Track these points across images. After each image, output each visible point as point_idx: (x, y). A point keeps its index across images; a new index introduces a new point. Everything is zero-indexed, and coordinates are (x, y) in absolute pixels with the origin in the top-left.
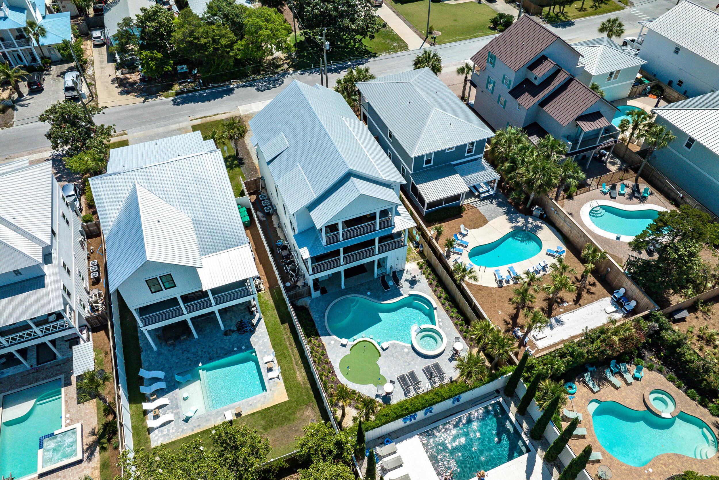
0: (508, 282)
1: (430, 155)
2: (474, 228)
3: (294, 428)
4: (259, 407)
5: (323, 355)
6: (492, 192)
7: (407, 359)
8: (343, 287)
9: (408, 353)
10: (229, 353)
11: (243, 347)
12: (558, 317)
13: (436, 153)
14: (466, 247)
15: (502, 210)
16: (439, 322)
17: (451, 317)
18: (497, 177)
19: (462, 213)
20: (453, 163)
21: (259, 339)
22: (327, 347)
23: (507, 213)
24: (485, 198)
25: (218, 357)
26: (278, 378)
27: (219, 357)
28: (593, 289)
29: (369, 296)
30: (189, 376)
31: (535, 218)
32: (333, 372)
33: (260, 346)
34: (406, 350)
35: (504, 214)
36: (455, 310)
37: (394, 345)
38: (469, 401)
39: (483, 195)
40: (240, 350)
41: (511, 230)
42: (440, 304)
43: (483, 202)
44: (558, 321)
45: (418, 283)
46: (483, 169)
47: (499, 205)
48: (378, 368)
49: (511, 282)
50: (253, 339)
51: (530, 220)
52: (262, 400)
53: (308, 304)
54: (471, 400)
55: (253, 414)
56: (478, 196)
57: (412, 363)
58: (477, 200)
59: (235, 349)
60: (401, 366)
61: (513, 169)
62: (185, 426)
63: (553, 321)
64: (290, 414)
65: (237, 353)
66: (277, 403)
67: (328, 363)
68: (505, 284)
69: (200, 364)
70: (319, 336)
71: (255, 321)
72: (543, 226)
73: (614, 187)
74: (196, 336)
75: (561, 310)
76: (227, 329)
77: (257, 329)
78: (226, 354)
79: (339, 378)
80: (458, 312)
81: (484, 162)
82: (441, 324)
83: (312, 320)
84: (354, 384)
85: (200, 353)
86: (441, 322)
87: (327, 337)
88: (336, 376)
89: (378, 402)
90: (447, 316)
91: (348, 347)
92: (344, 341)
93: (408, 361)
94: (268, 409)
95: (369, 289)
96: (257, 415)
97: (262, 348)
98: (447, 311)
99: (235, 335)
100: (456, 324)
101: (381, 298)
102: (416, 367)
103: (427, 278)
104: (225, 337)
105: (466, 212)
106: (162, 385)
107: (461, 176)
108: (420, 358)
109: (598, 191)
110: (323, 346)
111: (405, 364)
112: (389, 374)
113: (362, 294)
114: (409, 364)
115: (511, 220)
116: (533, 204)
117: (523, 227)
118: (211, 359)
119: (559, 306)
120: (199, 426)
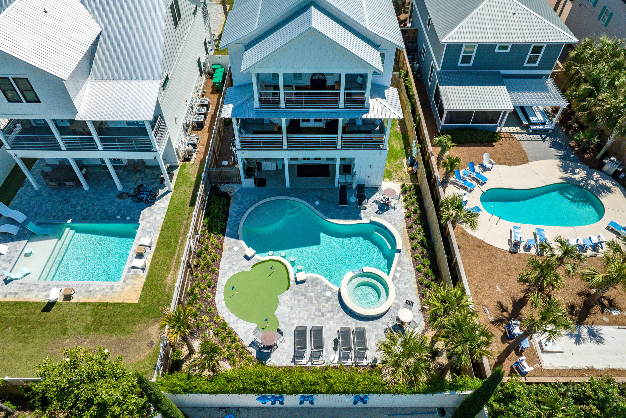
0: (527, 248)
1: (470, 45)
2: (504, 164)
3: (123, 344)
4: (97, 298)
5: (213, 261)
6: (548, 126)
7: (324, 307)
8: (288, 184)
9: (328, 299)
10: (111, 219)
11: (128, 218)
12: (596, 328)
13: (481, 47)
14: (482, 184)
15: (556, 152)
16: (396, 271)
17: (418, 270)
18: (563, 104)
19: (495, 141)
20: (503, 72)
21: (152, 215)
22: (225, 253)
23: (562, 158)
24: (535, 132)
25: (93, 219)
26: (143, 269)
27: (95, 220)
29: (316, 207)
30: (49, 229)
31: (605, 175)
32: (215, 287)
33: (148, 222)
34: (328, 294)
35: (558, 158)
36: (427, 262)
37: (315, 281)
38: (387, 408)
39: (534, 127)
40: (123, 220)
41: (561, 181)
42: (409, 247)
43: (532, 136)
44: (593, 335)
45: (390, 211)
46: (545, 89)
47: (554, 145)
48: (277, 304)
49: (533, 251)
50: (145, 212)
51: (596, 175)
52: (107, 290)
53: (234, 193)
54: (392, 409)
55: (85, 304)
56: (527, 127)
57: (328, 315)
58: (523, 131)
59: (118, 217)
60: (310, 314)
61: (591, 94)
63: (584, 331)
64: (128, 323)
65: (117, 222)
66: (120, 301)
67: (215, 273)
68: (521, 250)
69: (69, 221)
70: (224, 235)
71: (161, 192)
72: (615, 188)
74: (86, 187)
75: (605, 319)
76: (125, 191)
77: (157, 203)
78: (104, 219)
79: (217, 298)
80: (430, 267)
81: (549, 82)
82: (397, 275)
83: (226, 213)
84: (232, 314)
85: (78, 208)
86: (400, 272)
87: (233, 240)
88: (214, 294)
89: (250, 353)
90: (411, 267)
91: (252, 262)
92: (250, 252)
93: (323, 310)
94: (107, 304)
95: (320, 198)
96: (88, 307)
97: (148, 225)
98: (415, 259)
99: (128, 201)
100: (420, 283)
101: (330, 214)
102: (331, 323)
103: (407, 208)
104: (117, 200)
105: (501, 142)
106: (13, 230)
107: (509, 90)
108: (342, 312)
110: (222, 249)
111: (317, 313)
112: (287, 319)
113: (308, 201)
114: (323, 316)
115: (564, 169)
116: (607, 155)
117: (581, 181)
118: (84, 219)
119: (602, 311)
120: (16, 293)
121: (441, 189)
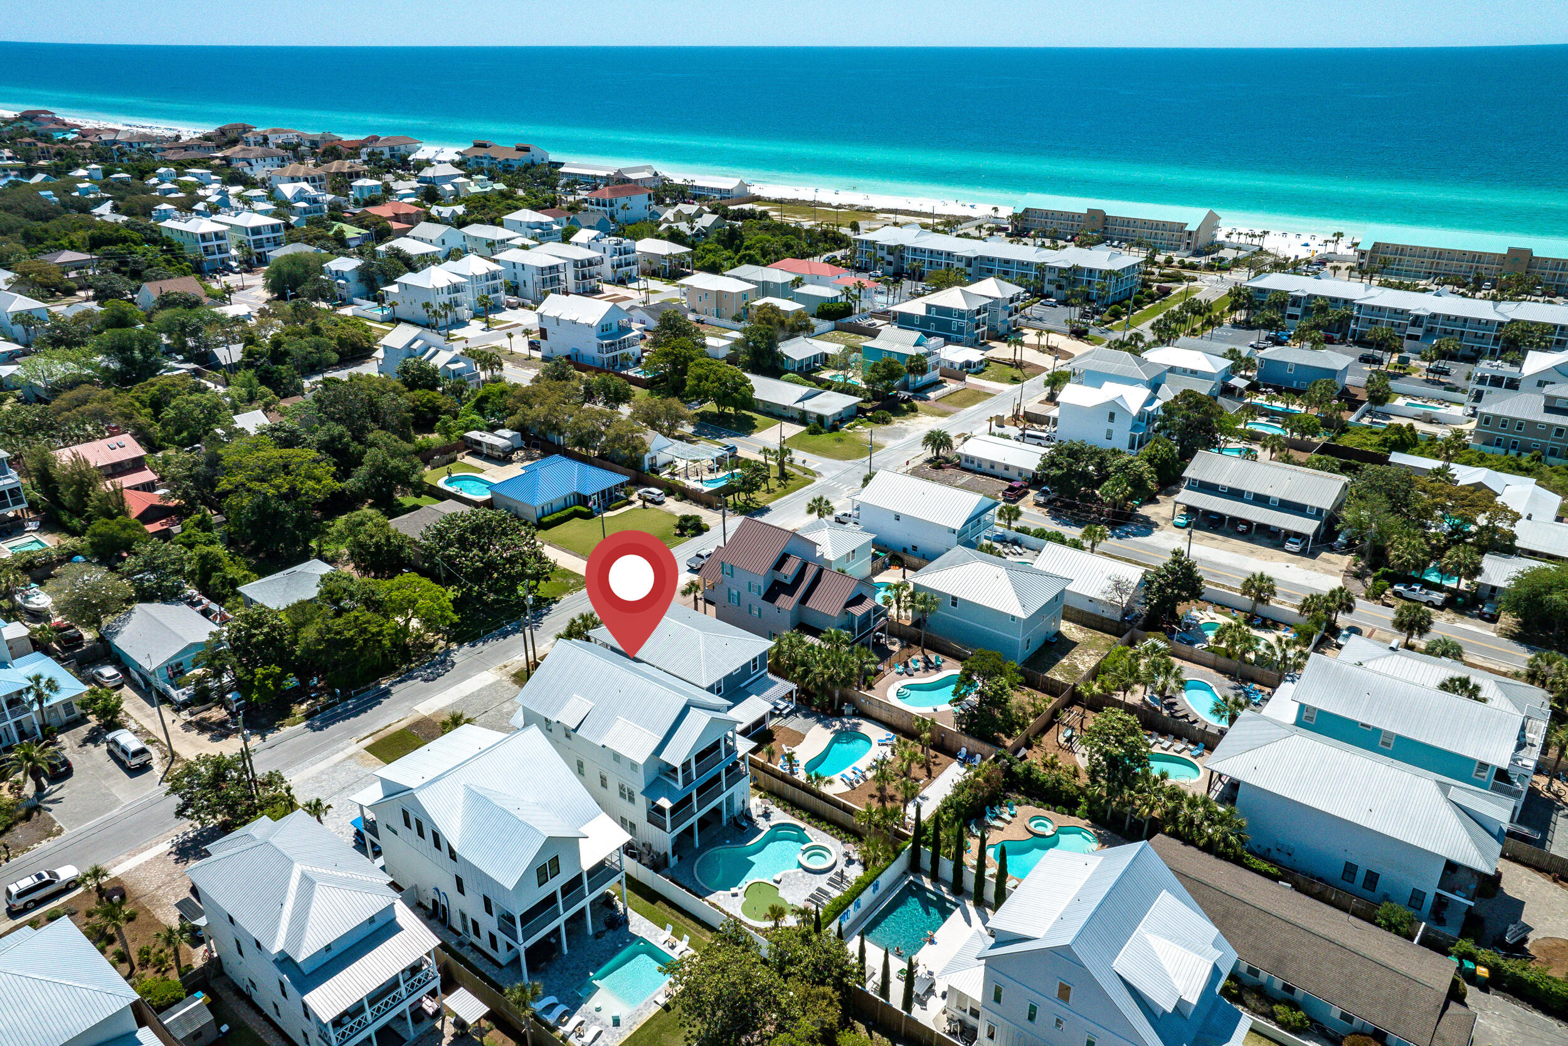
0: (858, 782)
1: (719, 682)
2: (796, 745)
6: (792, 706)
7: (807, 880)
8: (697, 845)
9: (803, 877)
10: (615, 951)
11: (627, 941)
12: (920, 794)
13: (725, 678)
15: (812, 720)
16: (815, 838)
17: (824, 831)
18: (794, 687)
19: (775, 733)
20: (742, 685)
21: (639, 927)
22: (719, 904)
23: (819, 721)
24: (788, 715)
25: (605, 961)
26: (687, 950)
27: (607, 960)
28: (937, 761)
29: (730, 844)
30: (583, 991)
31: (849, 717)
33: (645, 932)
34: (800, 875)
35: (816, 723)
36: (824, 823)
37: (784, 875)
39: (785, 712)
40: (626, 945)
41: (832, 736)
42: (805, 823)
43: (790, 719)
44: (922, 798)
45: (772, 814)
46: (775, 683)
47: (806, 716)
49: (862, 781)
50: (633, 930)
51: (845, 720)
53: (670, 875)
56: (780, 715)
57: (813, 881)
58: (781, 718)
59: (619, 945)
60: (805, 888)
61: (807, 672)
62: (619, 1030)
63: (918, 799)
67: (728, 916)
68: (857, 785)
69: (591, 974)
70: (708, 895)
71: (620, 913)
72: (861, 721)
73: (906, 665)
74: (566, 951)
75: (921, 788)
76: (595, 932)
77: (629, 920)
79: (749, 924)
80: (828, 824)
81: (770, 676)
85: (582, 965)
86: (817, 838)
87: (713, 895)
90: (820, 832)
91: (741, 895)
92: (734, 890)
93: (808, 882)
95: (725, 838)
97: (648, 933)
98: (816, 827)
99: (609, 934)
100: (833, 835)
101: (742, 842)
102: (819, 883)
103: (778, 805)
104: (598, 941)
106: (562, 1008)
107: (758, 695)
108: (818, 876)
109: (893, 674)
110: (715, 904)
111: (807, 885)
113: (722, 845)
114: (811, 884)
115: (827, 727)
116: (841, 704)
117: (842, 729)
118: (599, 965)
119: (916, 786)
120: (635, 1022)
121: (796, 777)
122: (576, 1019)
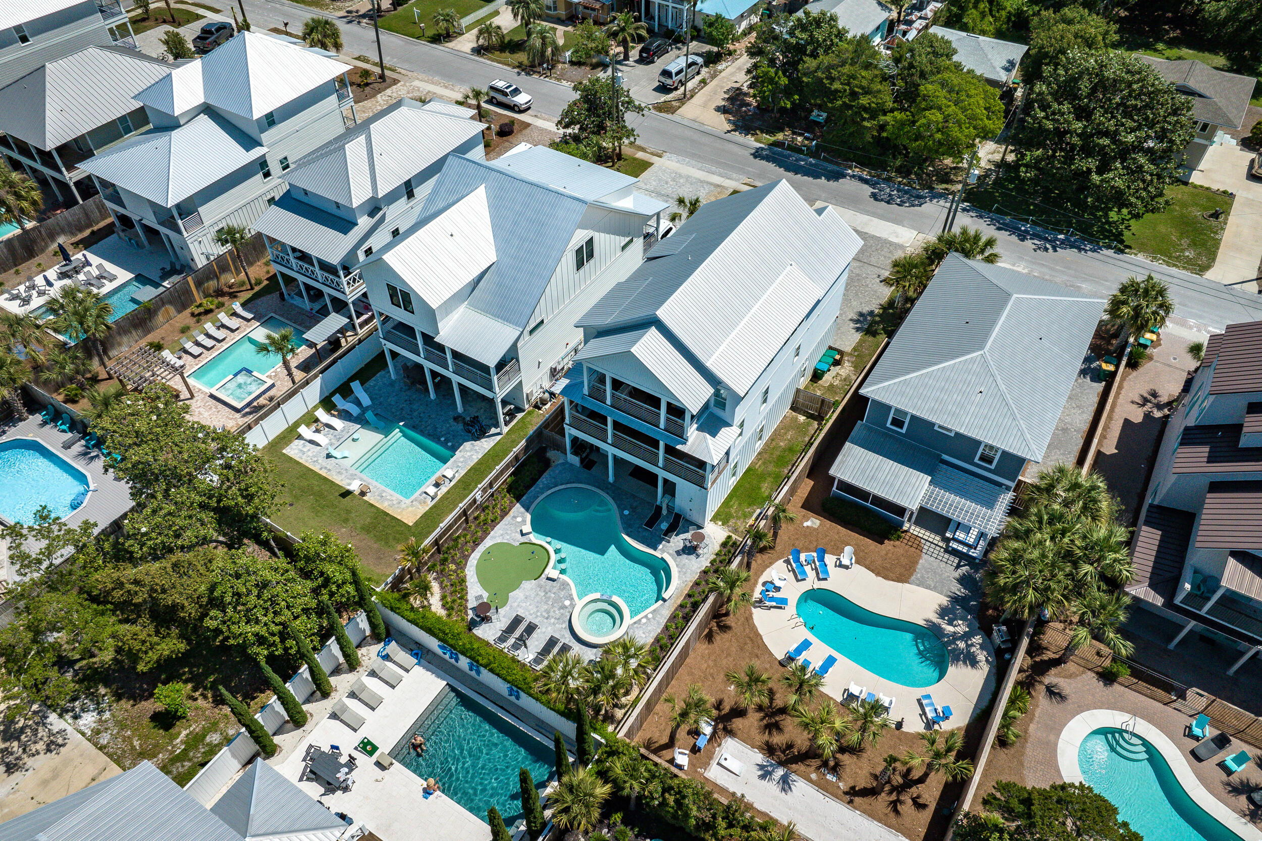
2: (872, 571)
4: (383, 506)
5: (492, 521)
6: (972, 553)
7: (554, 611)
8: (611, 479)
9: (563, 607)
10: (436, 437)
11: (450, 444)
12: (794, 777)
14: (819, 579)
15: (958, 590)
16: (646, 616)
17: (666, 628)
18: (991, 532)
19: (889, 539)
21: (471, 450)
22: (507, 519)
24: (955, 552)
25: (422, 431)
26: (433, 499)
28: (907, 808)
29: (622, 516)
30: (382, 424)
31: (987, 645)
32: (478, 545)
33: (463, 456)
34: (567, 603)
35: (949, 596)
37: (564, 586)
38: (539, 719)
39: (954, 545)
40: (444, 445)
41: (922, 623)
42: (679, 602)
43: (947, 556)
44: (785, 780)
45: (693, 557)
46: (993, 505)
47: (963, 580)
48: (516, 586)
50: (467, 445)
51: (977, 639)
52: (395, 502)
53: (556, 463)
54: (543, 722)
55: (372, 505)
56: (947, 540)
57: (553, 620)
58: (941, 544)
59: (443, 439)
60: (538, 611)
62: (323, 461)
63: (780, 772)
64: (395, 539)
65: (437, 443)
66: (399, 517)
67: (486, 533)
69: (401, 424)
70: (518, 501)
71: (493, 430)
72: (986, 668)
73: (1222, 742)
74: (432, 395)
75: (814, 776)
76: (463, 415)
77: (483, 440)
78: (429, 435)
79: (473, 555)
81: (1005, 497)
82: (644, 621)
83: (534, 481)
84: (475, 576)
85: (416, 414)
86: (648, 619)
87: (522, 510)
88: (473, 551)
89: (467, 615)
90: (663, 621)
91: (524, 540)
93: (552, 614)
94: (387, 514)
95: (633, 509)
96: (373, 509)
97: (462, 460)
98: (673, 616)
99: (460, 426)
101: (630, 530)
102: (549, 628)
103: (712, 563)
104: (451, 421)
105: (897, 543)
106: (355, 411)
107: (933, 483)
108: (564, 625)
109: (1185, 720)
110: (506, 514)
111: (544, 614)
112: (516, 604)
113: (619, 507)
114: (547, 618)
115: (944, 612)
117: (947, 635)
118: (414, 428)
119: (818, 768)
120: (329, 470)
122: (338, 423)
